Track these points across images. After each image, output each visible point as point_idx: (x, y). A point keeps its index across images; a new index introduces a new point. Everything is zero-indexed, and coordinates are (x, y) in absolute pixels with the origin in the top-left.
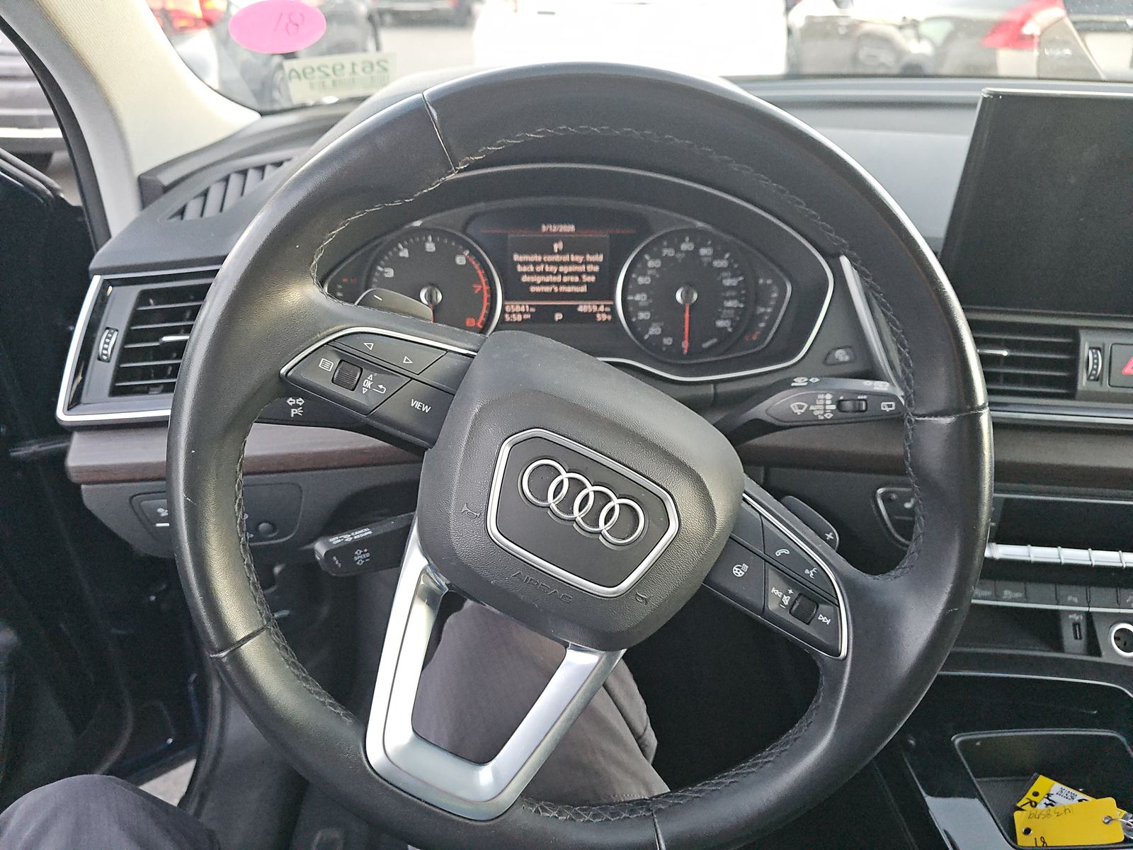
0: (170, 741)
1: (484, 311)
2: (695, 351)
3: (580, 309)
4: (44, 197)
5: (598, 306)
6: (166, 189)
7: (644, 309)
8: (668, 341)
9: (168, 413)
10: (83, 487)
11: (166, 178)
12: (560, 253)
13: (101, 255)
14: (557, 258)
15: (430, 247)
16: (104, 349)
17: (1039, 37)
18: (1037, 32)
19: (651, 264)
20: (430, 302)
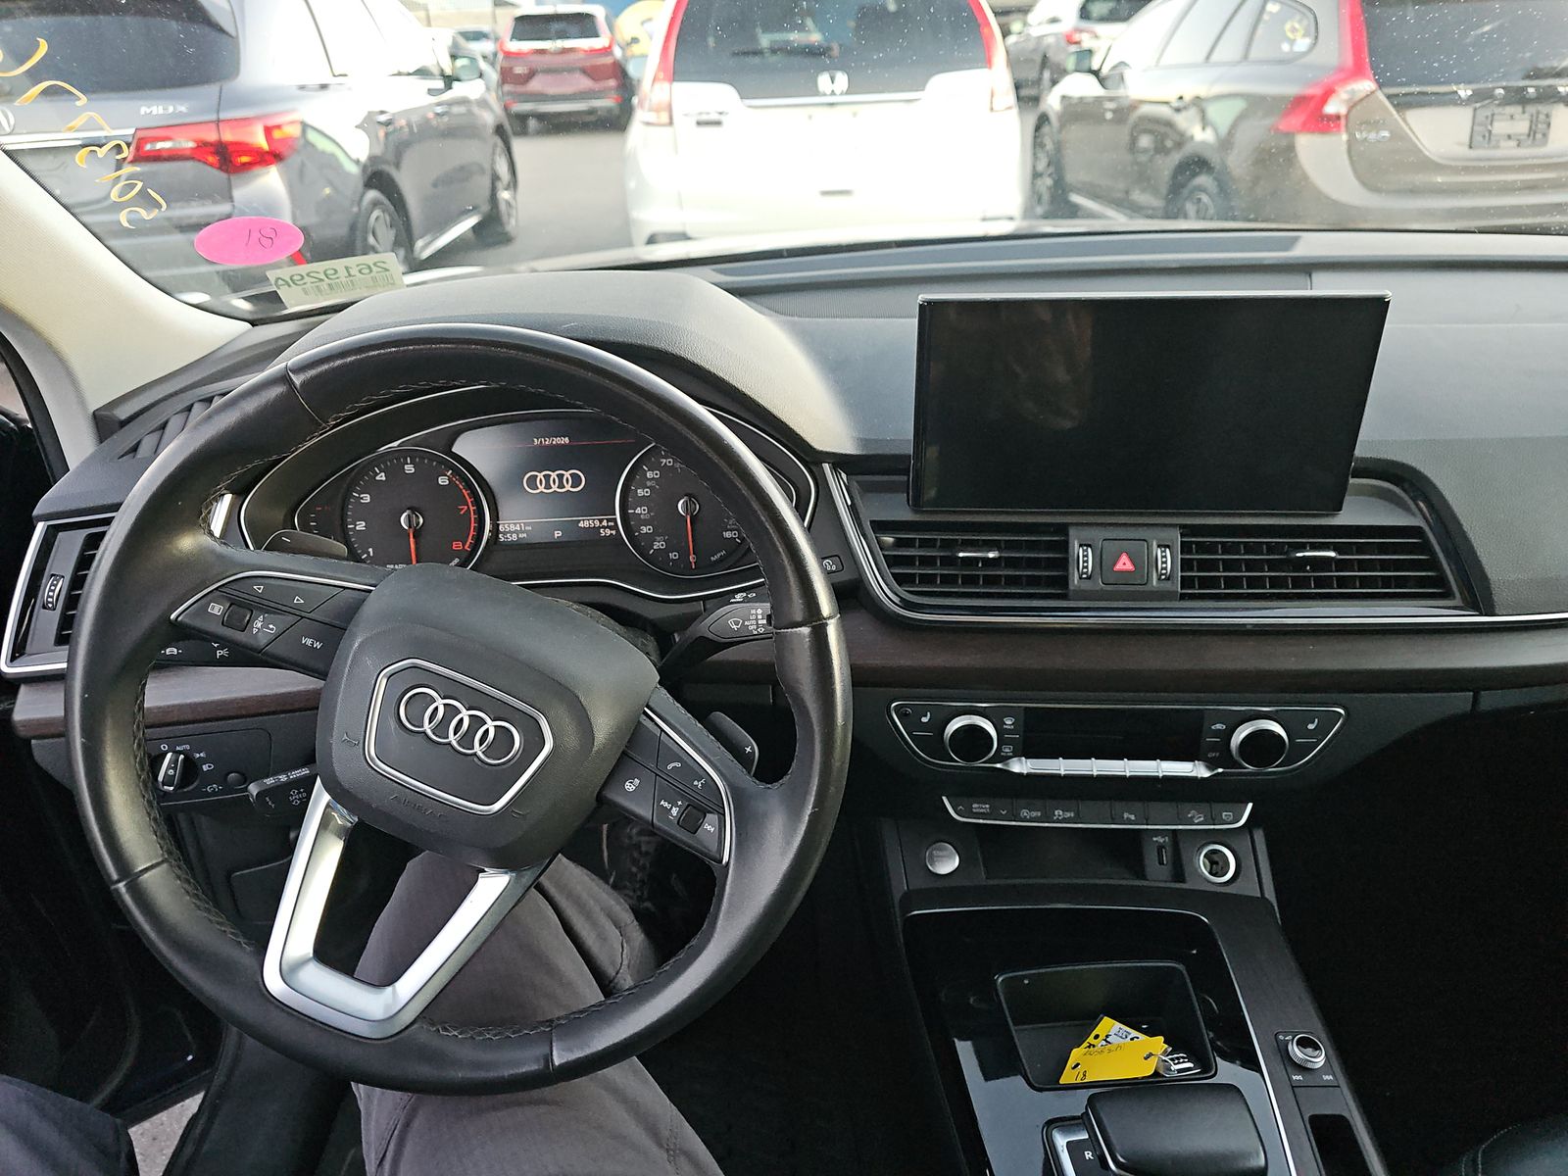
0: (190, 1058)
1: (472, 533)
2: (704, 565)
3: (581, 525)
4: (6, 430)
5: (601, 521)
6: (123, 424)
7: (646, 523)
8: (674, 556)
9: (65, 665)
10: (33, 742)
11: (123, 413)
13: (44, 501)
15: (409, 469)
16: (49, 596)
17: (1347, 116)
18: (1343, 111)
19: (649, 475)
20: (410, 527)
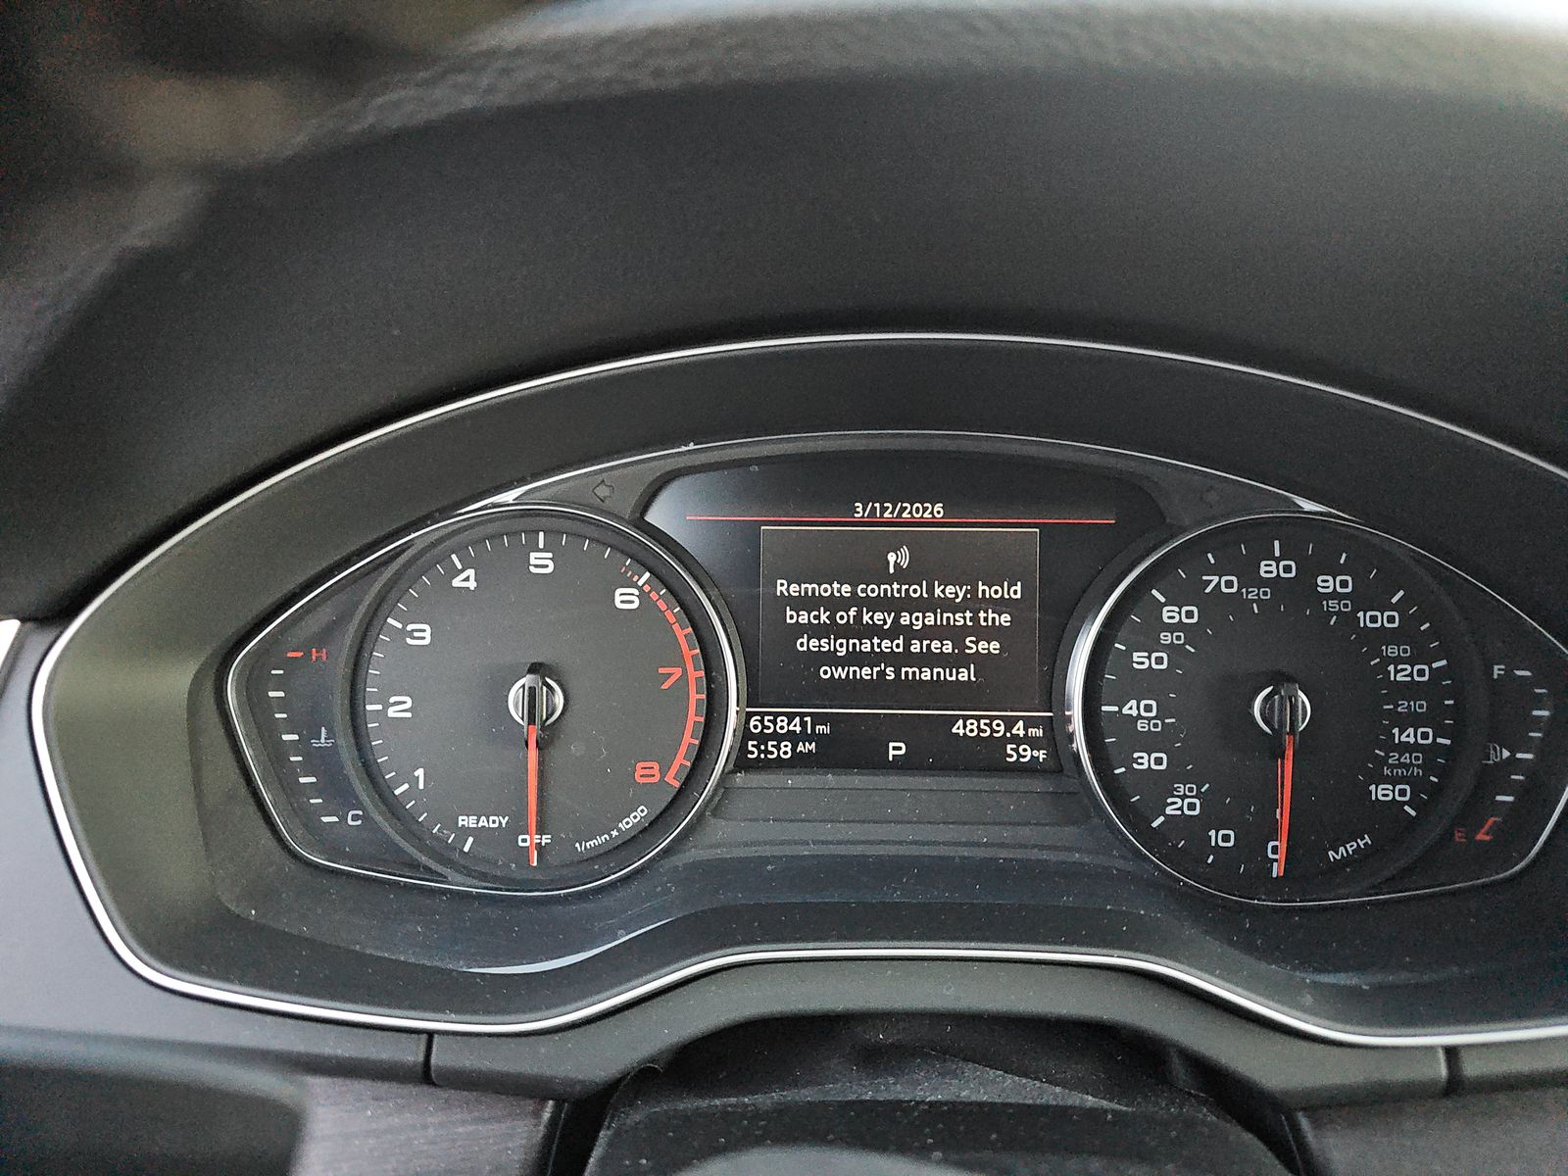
1: (690, 740)
2: (1307, 870)
3: (958, 729)
5: (1010, 723)
7: (1149, 743)
8: (1221, 838)
12: (901, 576)
14: (895, 589)
15: (541, 562)
19: (1170, 614)
20: (531, 721)
